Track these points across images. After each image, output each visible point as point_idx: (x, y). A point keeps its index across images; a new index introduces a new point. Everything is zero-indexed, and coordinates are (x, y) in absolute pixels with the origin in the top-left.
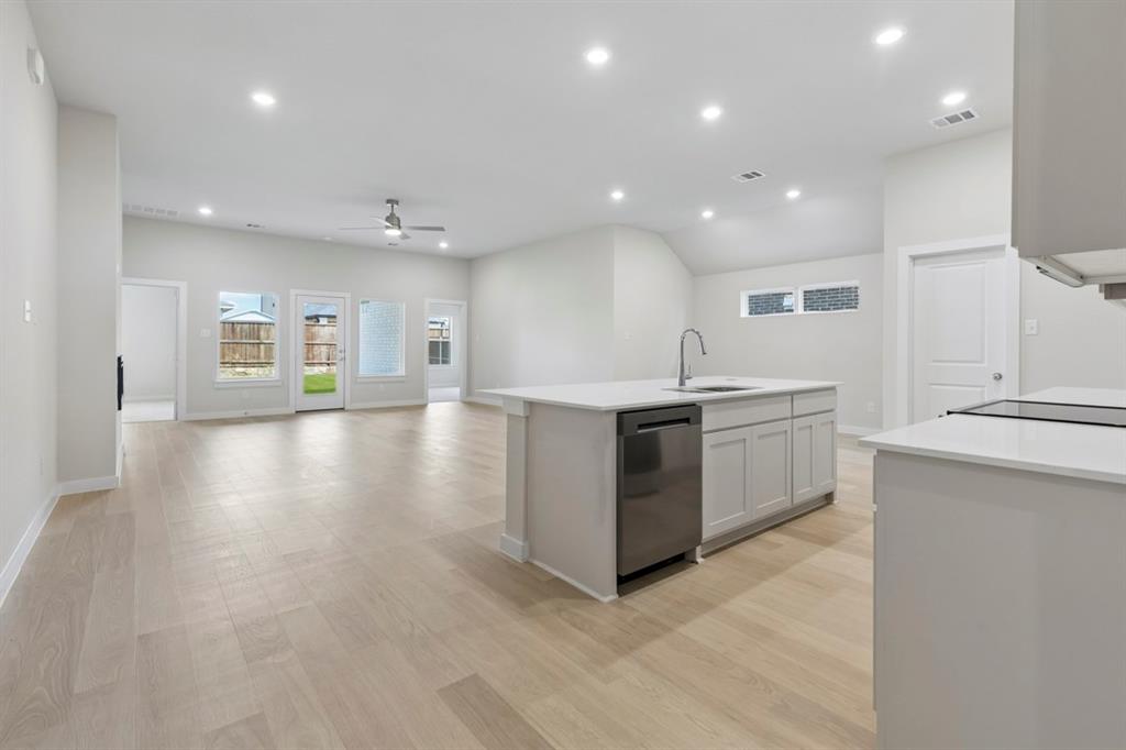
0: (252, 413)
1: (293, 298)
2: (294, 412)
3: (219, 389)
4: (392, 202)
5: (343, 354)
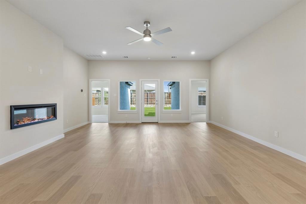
0: (128, 122)
2: (141, 122)
3: (119, 113)
4: (147, 22)
5: (157, 102)
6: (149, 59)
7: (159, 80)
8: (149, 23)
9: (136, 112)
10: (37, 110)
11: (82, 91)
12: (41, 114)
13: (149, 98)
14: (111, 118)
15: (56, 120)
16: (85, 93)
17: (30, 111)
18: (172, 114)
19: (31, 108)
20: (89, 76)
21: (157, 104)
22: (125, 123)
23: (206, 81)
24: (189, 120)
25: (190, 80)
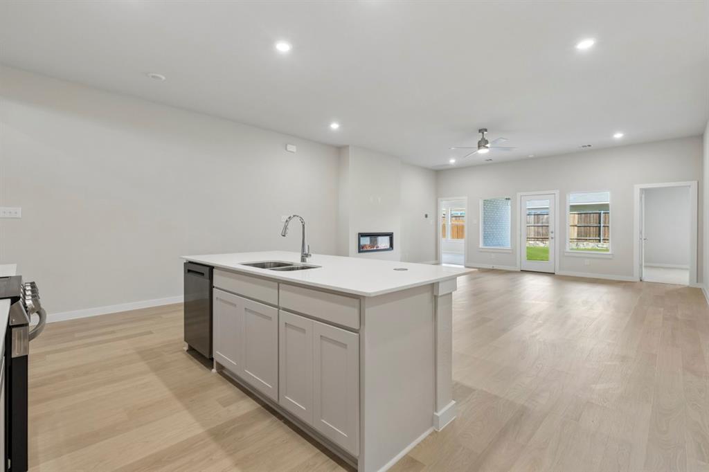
0: (496, 267)
1: (519, 199)
2: (519, 270)
3: (481, 252)
4: (482, 131)
5: (552, 235)
6: (530, 156)
7: (557, 192)
8: (486, 130)
9: (511, 251)
10: (380, 239)
11: (426, 216)
12: (383, 242)
13: (602, 225)
14: (468, 259)
15: (393, 251)
16: (431, 220)
17: (373, 238)
19: (373, 236)
20: (438, 194)
21: (552, 238)
22: (491, 268)
23: (690, 186)
24: (633, 275)
25: (637, 188)
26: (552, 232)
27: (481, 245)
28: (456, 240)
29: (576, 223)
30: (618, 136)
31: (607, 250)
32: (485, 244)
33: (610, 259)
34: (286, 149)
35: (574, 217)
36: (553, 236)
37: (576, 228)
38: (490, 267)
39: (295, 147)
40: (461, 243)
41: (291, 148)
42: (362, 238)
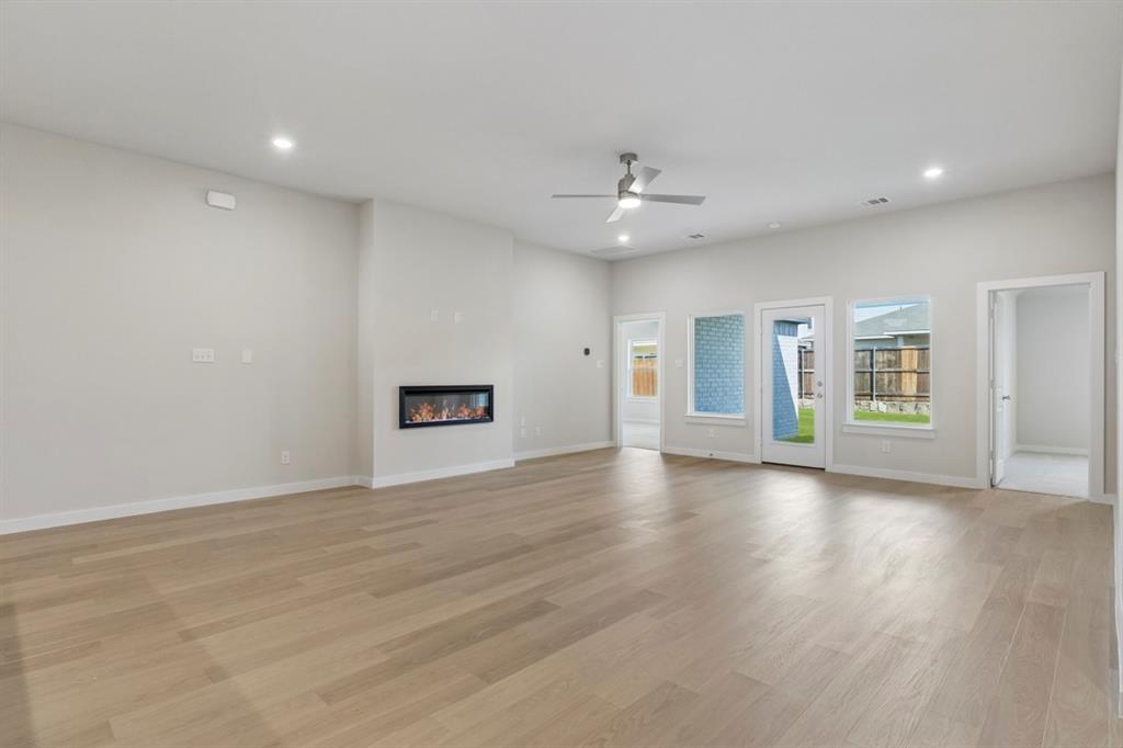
1: (757, 315)
2: (760, 462)
3: (690, 423)
4: (626, 158)
5: (821, 391)
7: (829, 301)
9: (743, 423)
11: (587, 352)
14: (667, 437)
15: (491, 424)
16: (598, 361)
18: (886, 442)
20: (612, 310)
21: (820, 396)
22: (708, 456)
23: (1089, 284)
24: (973, 474)
25: (983, 288)
26: (820, 384)
27: (691, 410)
28: (644, 399)
29: (915, 366)
30: (933, 173)
31: (926, 420)
32: (698, 409)
33: (930, 440)
34: (207, 202)
35: (911, 356)
36: (822, 393)
37: (915, 376)
38: (705, 454)
39: (232, 198)
40: (654, 404)
41: (219, 199)
42: (407, 398)
